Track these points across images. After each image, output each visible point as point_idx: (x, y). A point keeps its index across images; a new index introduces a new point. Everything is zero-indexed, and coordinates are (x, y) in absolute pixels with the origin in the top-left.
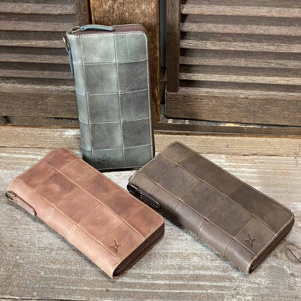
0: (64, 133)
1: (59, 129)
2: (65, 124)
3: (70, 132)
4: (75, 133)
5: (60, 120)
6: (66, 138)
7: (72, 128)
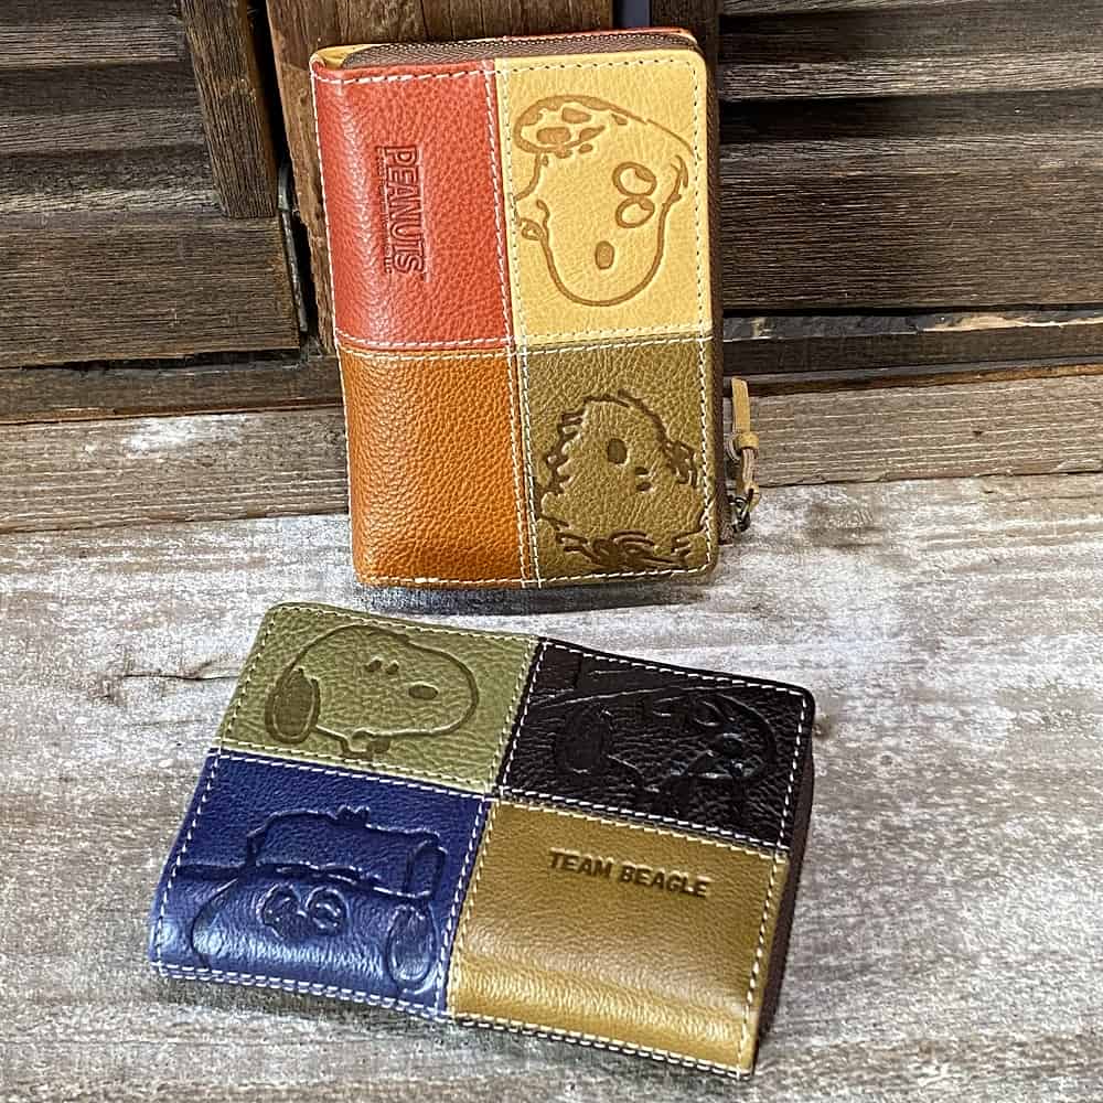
0: (124, 441)
1: (94, 425)
2: (127, 393)
3: (157, 433)
4: (181, 434)
5: (94, 374)
6: (139, 464)
7: (164, 409)
